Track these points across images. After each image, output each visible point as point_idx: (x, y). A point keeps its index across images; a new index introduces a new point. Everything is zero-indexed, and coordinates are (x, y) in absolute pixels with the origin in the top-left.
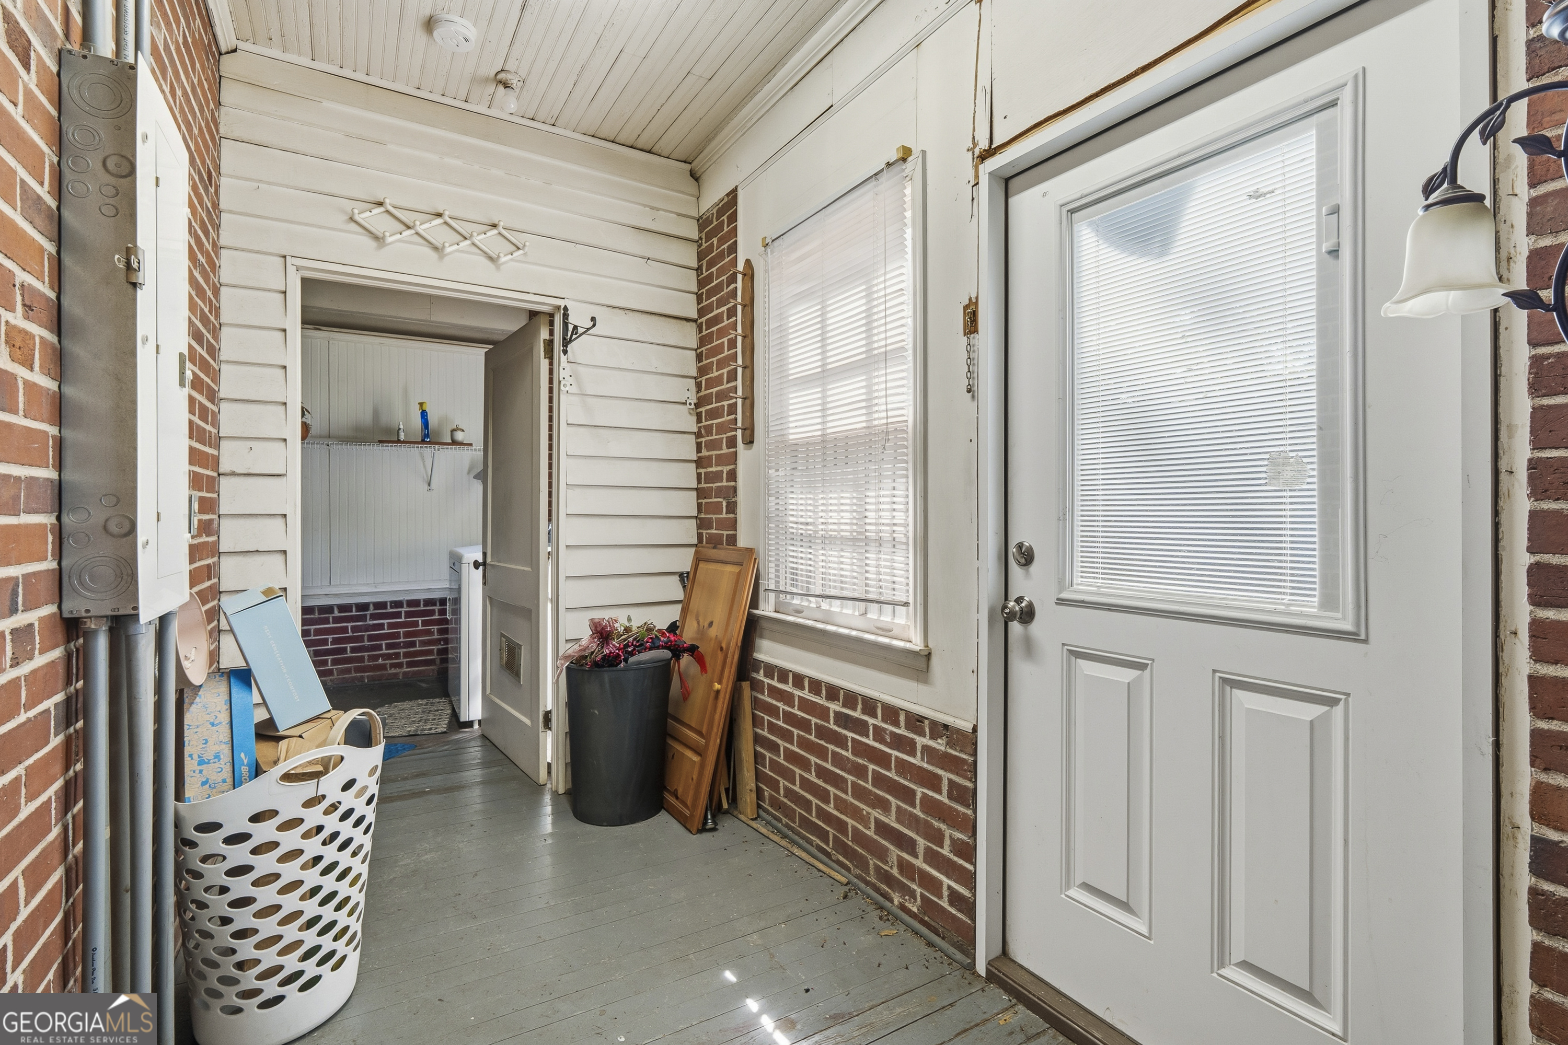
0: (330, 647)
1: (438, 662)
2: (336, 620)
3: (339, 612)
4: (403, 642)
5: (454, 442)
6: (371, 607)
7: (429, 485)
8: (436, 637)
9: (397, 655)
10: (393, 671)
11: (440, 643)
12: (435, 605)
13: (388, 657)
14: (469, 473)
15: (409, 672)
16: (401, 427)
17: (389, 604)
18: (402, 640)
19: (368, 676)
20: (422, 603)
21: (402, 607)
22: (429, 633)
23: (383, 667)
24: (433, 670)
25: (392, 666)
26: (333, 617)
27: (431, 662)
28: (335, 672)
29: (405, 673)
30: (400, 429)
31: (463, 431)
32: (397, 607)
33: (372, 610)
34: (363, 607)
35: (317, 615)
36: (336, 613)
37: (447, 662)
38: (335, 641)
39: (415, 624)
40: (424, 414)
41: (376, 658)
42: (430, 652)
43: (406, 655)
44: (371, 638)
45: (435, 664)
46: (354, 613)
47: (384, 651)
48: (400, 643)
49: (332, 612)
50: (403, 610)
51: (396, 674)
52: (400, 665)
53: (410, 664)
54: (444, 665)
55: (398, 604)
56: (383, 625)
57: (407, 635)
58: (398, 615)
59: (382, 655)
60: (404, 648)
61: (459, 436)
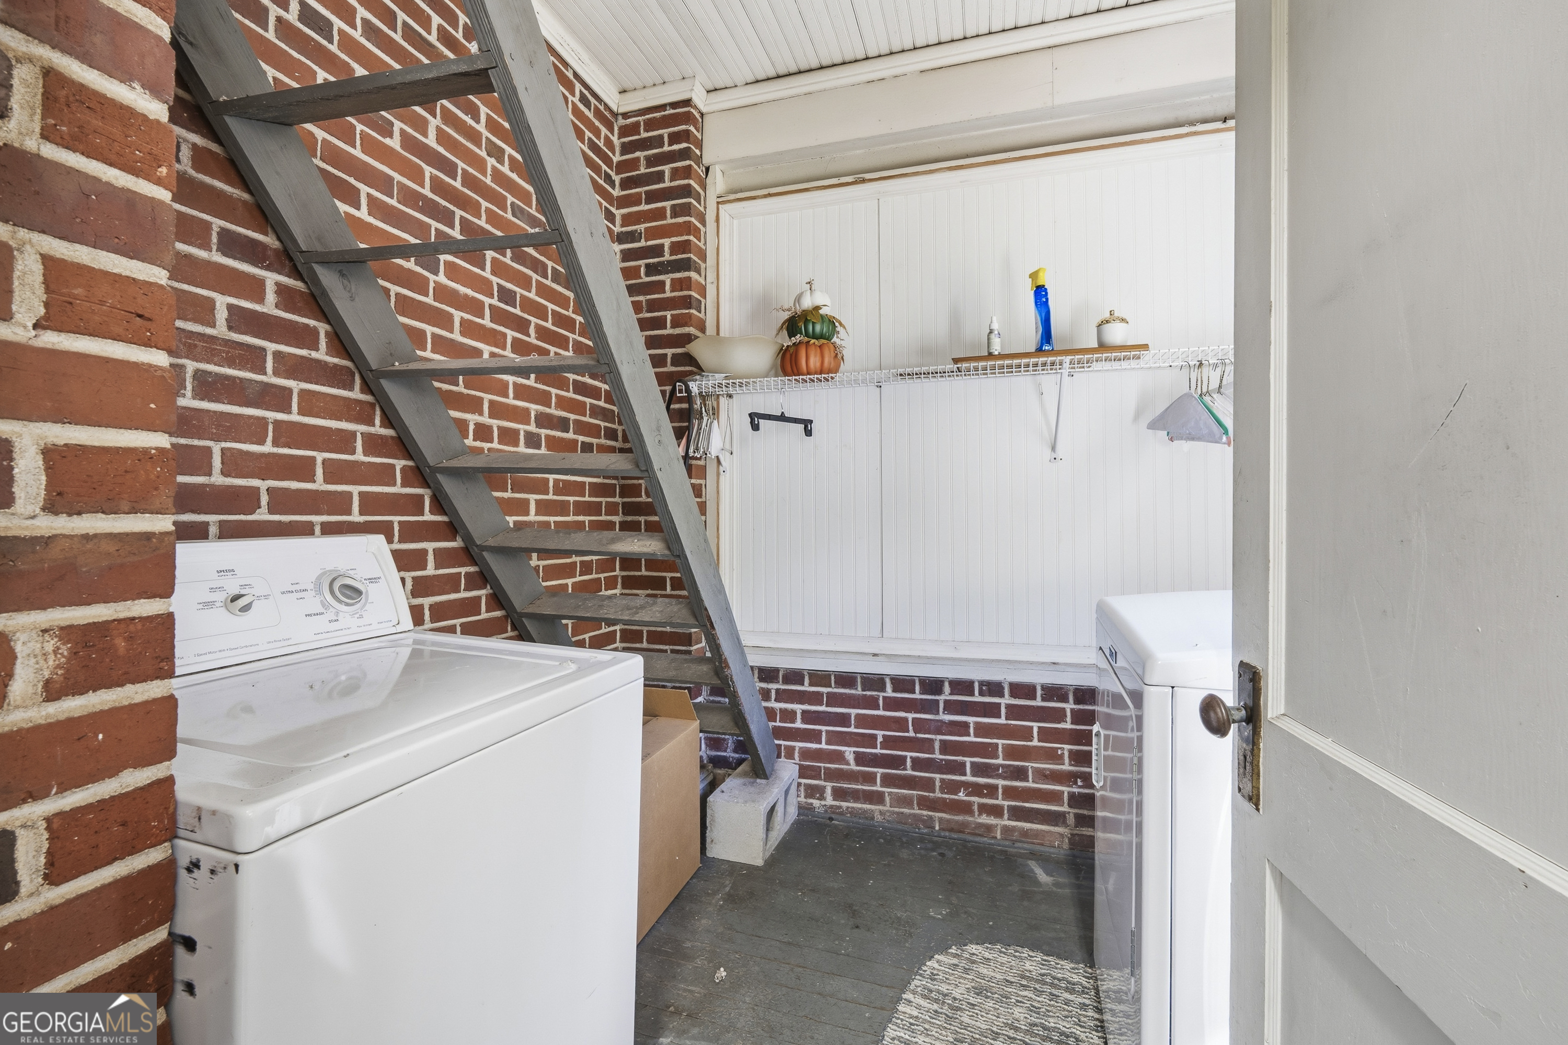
0: (878, 751)
1: (1071, 820)
2: (891, 704)
3: (894, 691)
4: (1003, 766)
5: (1103, 346)
6: (947, 688)
7: (1053, 449)
8: (1066, 767)
9: (992, 791)
10: (985, 819)
11: (1076, 783)
12: (1064, 699)
13: (976, 790)
14: (1137, 416)
15: (1013, 829)
16: (995, 326)
17: (976, 685)
18: (1000, 761)
19: (941, 820)
20: (1039, 692)
21: (1001, 695)
22: (1053, 756)
23: (965, 808)
24: (1062, 835)
25: (983, 809)
26: (884, 698)
27: (1056, 818)
28: (887, 799)
29: (1006, 829)
30: (991, 332)
31: (1123, 320)
32: (991, 694)
33: (946, 695)
34: (933, 685)
35: (858, 691)
36: (889, 692)
37: (1092, 826)
38: (888, 742)
39: (1026, 734)
40: (1040, 292)
41: (953, 787)
42: (1054, 797)
43: (1010, 793)
44: (946, 747)
45: (1064, 824)
46: (917, 696)
47: (969, 778)
48: (997, 767)
49: (883, 689)
50: (1006, 700)
51: (989, 828)
52: (996, 811)
53: (1017, 814)
54: (1086, 831)
55: (994, 688)
56: (966, 725)
57: (1011, 753)
58: (993, 710)
59: (966, 785)
60: (1005, 778)
61: (1116, 334)
